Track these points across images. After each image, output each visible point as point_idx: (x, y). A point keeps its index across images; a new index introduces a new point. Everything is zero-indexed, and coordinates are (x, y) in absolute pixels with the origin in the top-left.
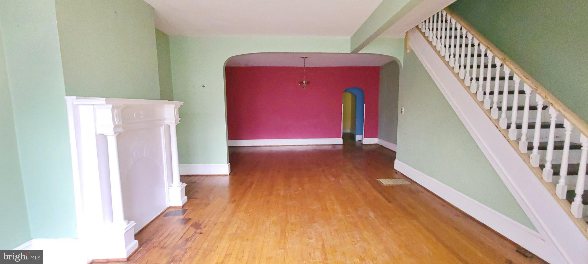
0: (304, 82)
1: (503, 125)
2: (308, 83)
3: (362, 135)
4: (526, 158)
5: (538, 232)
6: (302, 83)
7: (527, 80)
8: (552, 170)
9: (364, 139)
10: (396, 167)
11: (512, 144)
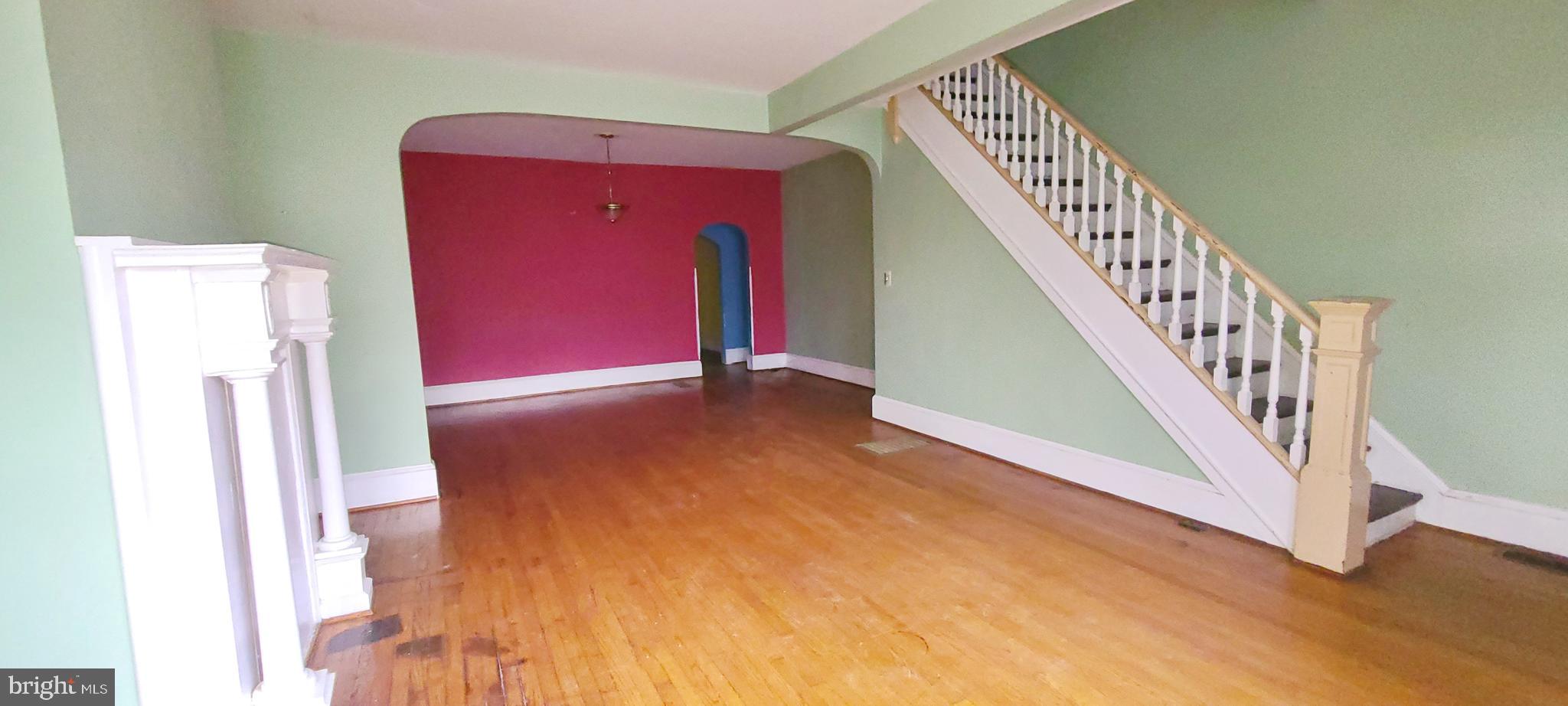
0: (612, 206)
1: (1135, 297)
2: (623, 208)
3: (747, 348)
4: (1184, 355)
5: (1211, 483)
6: (607, 208)
7: (1178, 212)
8: (1227, 369)
9: (754, 357)
10: (876, 414)
11: (1156, 330)
